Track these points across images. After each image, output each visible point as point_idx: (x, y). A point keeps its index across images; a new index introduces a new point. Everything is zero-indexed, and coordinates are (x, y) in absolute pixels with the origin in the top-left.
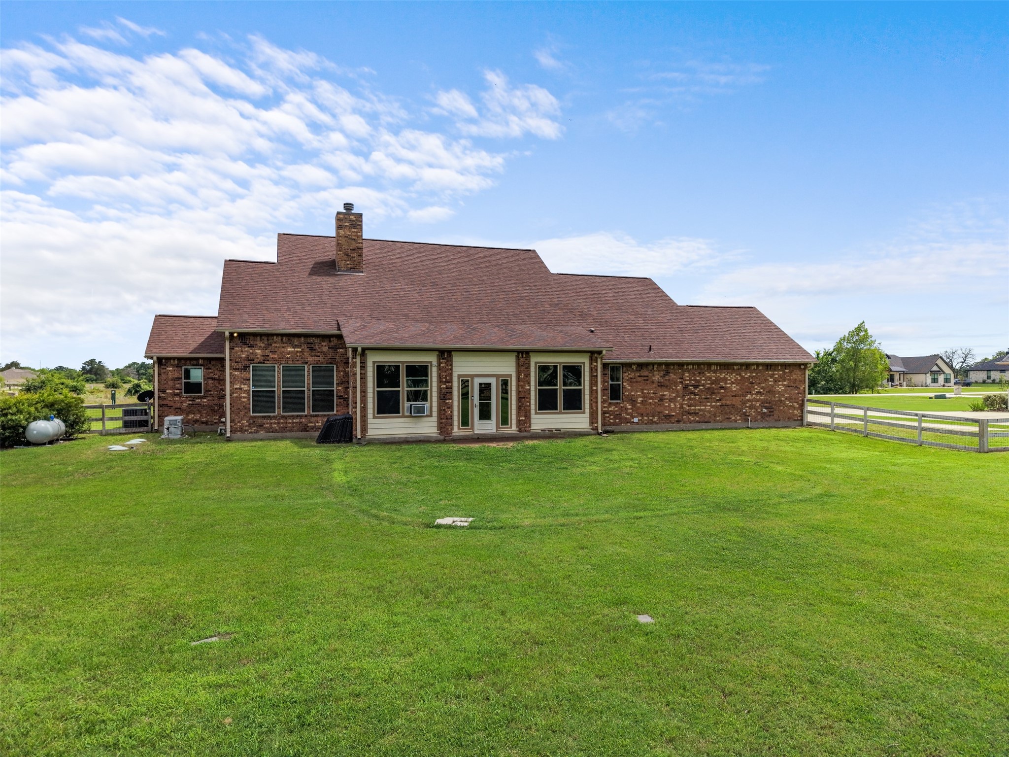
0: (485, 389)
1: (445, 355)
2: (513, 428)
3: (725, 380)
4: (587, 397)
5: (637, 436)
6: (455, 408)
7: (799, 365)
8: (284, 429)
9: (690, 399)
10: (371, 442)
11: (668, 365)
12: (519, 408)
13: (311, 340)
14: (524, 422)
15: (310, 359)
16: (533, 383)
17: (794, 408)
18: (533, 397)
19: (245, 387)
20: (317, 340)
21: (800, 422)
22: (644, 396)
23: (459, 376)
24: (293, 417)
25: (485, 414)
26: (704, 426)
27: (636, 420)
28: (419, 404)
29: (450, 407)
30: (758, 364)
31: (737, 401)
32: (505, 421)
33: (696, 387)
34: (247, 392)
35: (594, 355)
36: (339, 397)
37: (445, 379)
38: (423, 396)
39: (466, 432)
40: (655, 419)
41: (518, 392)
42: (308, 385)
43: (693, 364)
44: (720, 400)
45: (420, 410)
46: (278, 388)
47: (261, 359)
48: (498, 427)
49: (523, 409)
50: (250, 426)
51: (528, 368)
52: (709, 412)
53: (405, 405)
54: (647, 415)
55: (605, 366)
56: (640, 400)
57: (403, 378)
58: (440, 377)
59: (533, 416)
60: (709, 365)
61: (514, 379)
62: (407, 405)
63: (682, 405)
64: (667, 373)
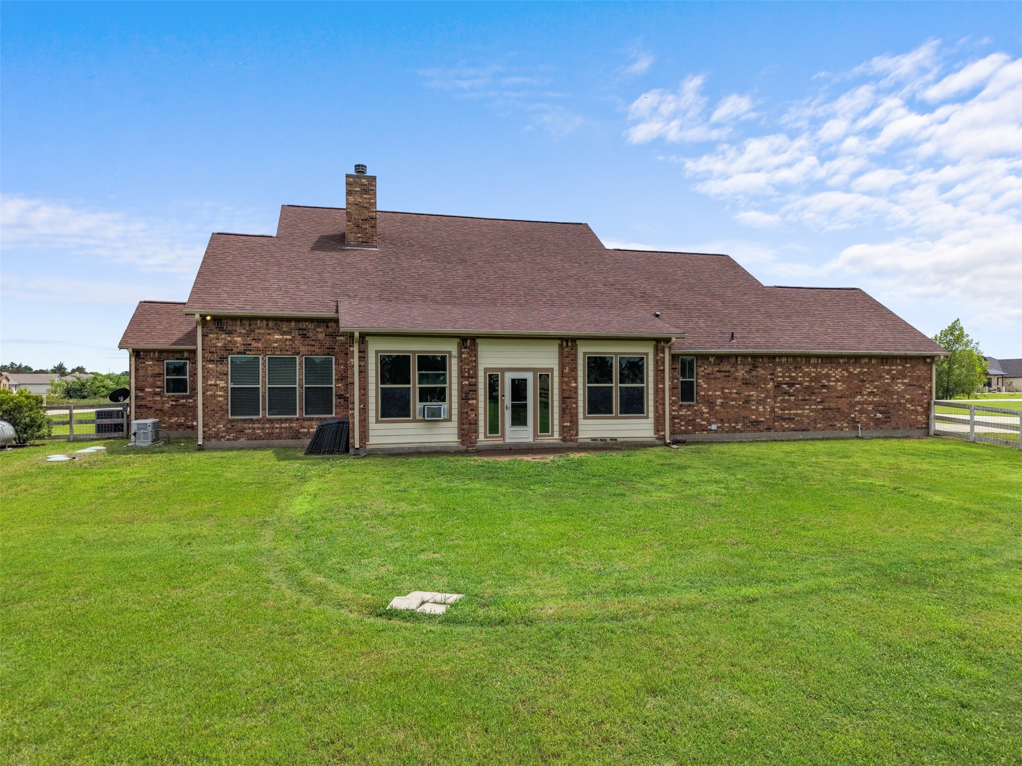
0: (519, 388)
1: (469, 342)
2: (555, 437)
3: (828, 376)
4: (651, 397)
5: (717, 447)
6: (481, 411)
7: (925, 357)
8: (270, 436)
9: (783, 401)
10: (374, 453)
11: (755, 357)
12: (563, 411)
13: (304, 325)
14: (570, 429)
15: (303, 349)
16: (580, 379)
17: (917, 412)
18: (581, 398)
19: (222, 384)
20: (311, 326)
21: (926, 430)
22: (725, 397)
23: (486, 370)
24: (282, 421)
25: (519, 418)
26: (801, 435)
27: (714, 427)
28: (434, 404)
29: (475, 409)
30: (870, 357)
31: (843, 404)
32: (544, 427)
33: (791, 385)
34: (225, 389)
35: (660, 342)
36: (339, 396)
37: (468, 373)
38: (440, 395)
39: (494, 441)
40: (739, 426)
41: (562, 391)
42: (299, 381)
43: (788, 356)
44: (822, 402)
45: (436, 413)
46: (263, 385)
47: (242, 348)
48: (535, 435)
49: (569, 413)
50: (228, 431)
51: (575, 360)
52: (808, 417)
53: (417, 405)
54: (729, 421)
55: (674, 357)
56: (719, 401)
57: (414, 373)
58: (461, 371)
59: (581, 421)
60: (808, 357)
61: (556, 374)
62: (419, 405)
63: (773, 408)
64: (755, 367)
